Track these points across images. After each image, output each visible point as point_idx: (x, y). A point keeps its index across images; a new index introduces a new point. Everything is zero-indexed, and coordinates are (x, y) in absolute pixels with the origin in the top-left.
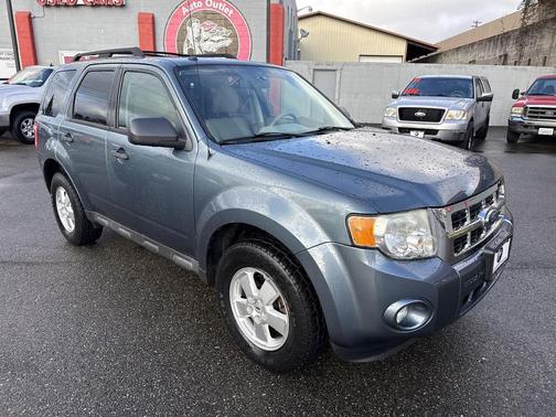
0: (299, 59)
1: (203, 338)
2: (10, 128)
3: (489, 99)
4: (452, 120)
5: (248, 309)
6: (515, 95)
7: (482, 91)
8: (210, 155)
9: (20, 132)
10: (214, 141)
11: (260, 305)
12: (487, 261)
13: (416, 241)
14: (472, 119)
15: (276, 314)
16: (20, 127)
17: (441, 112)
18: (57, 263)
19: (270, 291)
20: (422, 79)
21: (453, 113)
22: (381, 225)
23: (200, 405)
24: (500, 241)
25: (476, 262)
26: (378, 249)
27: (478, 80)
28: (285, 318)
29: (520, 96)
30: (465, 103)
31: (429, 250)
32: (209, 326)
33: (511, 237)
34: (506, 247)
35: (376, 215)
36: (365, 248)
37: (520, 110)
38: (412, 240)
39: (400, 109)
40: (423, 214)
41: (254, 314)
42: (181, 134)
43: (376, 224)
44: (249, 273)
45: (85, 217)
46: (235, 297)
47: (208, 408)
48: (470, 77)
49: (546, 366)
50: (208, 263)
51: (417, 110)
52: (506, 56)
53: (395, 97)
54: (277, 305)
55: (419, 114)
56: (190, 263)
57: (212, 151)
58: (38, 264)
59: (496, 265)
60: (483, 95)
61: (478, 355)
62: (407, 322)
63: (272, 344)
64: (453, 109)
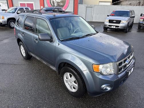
0: (82, 4)
1: (57, 87)
2: (7, 24)
3: (134, 17)
4: (123, 23)
5: (68, 82)
6: (141, 15)
7: (132, 15)
8: (59, 44)
9: (10, 25)
10: (60, 40)
11: (71, 82)
12: (127, 73)
13: (109, 70)
14: (129, 23)
15: (75, 84)
16: (10, 24)
17: (120, 21)
18: (22, 65)
19: (73, 79)
20: (116, 11)
21: (123, 21)
22: (101, 67)
23: (57, 104)
24: (131, 68)
25: (124, 74)
26: (100, 73)
27: (131, 11)
28: (77, 85)
29: (143, 15)
30: (127, 18)
31: (113, 72)
32: (59, 83)
33: (134, 66)
34: (132, 69)
35: (100, 64)
36: (97, 72)
37: (142, 20)
38: (108, 70)
39: (109, 20)
40: (111, 64)
41: (70, 83)
42: (52, 38)
43: (100, 67)
44: (68, 74)
45: (28, 53)
46: (65, 79)
47: (59, 105)
48: (129, 11)
49: (140, 97)
50: (58, 69)
51: (114, 20)
52: (140, 2)
53: (108, 16)
54: (75, 82)
55: (114, 21)
56: (54, 68)
57: (59, 43)
58: (17, 65)
59: (129, 74)
60: (132, 16)
61: (124, 93)
62: (106, 89)
63: (74, 90)
64: (124, 20)
